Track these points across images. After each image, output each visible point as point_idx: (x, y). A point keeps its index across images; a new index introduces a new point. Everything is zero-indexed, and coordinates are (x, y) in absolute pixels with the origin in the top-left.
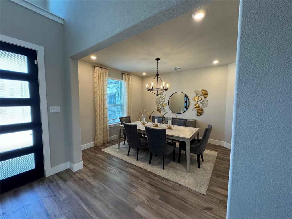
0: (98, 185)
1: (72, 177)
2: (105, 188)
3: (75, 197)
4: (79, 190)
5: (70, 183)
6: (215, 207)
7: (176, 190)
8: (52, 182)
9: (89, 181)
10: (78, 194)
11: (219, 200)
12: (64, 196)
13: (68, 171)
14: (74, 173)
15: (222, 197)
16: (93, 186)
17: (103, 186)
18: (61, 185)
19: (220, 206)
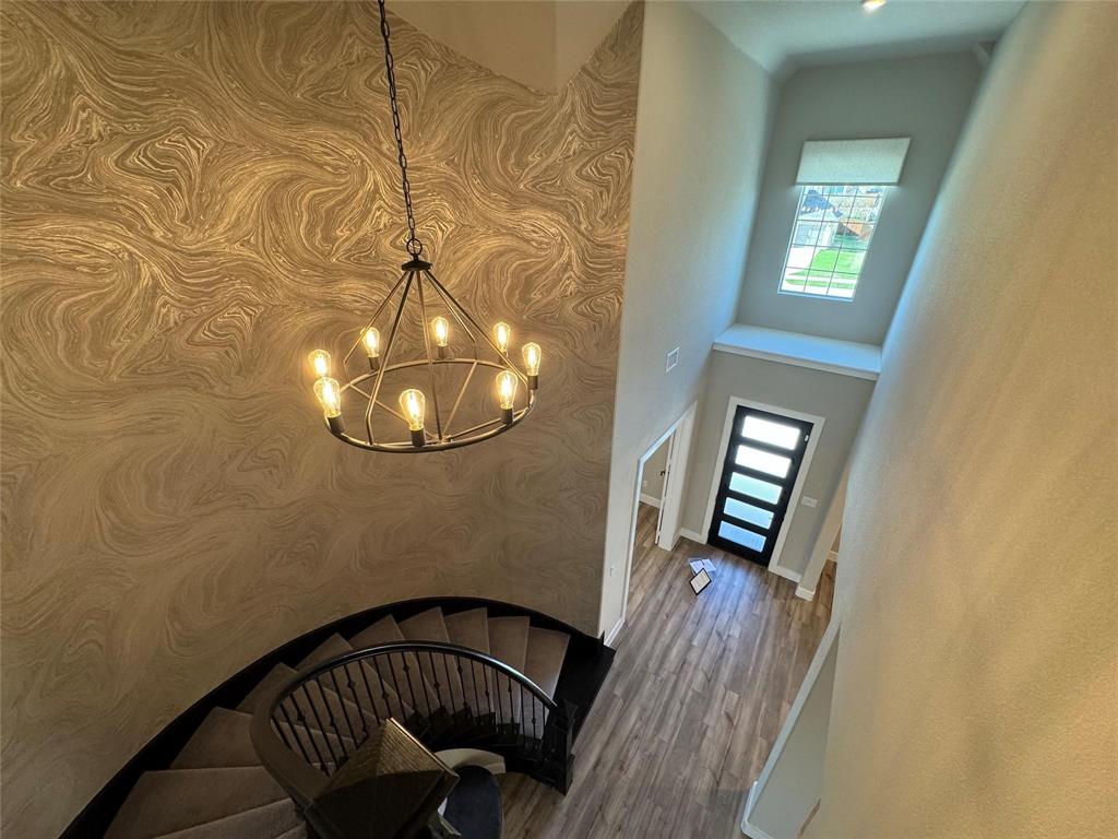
0: (793, 640)
1: (786, 599)
2: (793, 653)
3: (763, 622)
4: (773, 621)
5: (777, 604)
8: (766, 583)
9: (793, 625)
10: (767, 625)
12: (757, 612)
13: (793, 585)
14: (794, 597)
16: (787, 634)
17: (794, 648)
18: (768, 596)
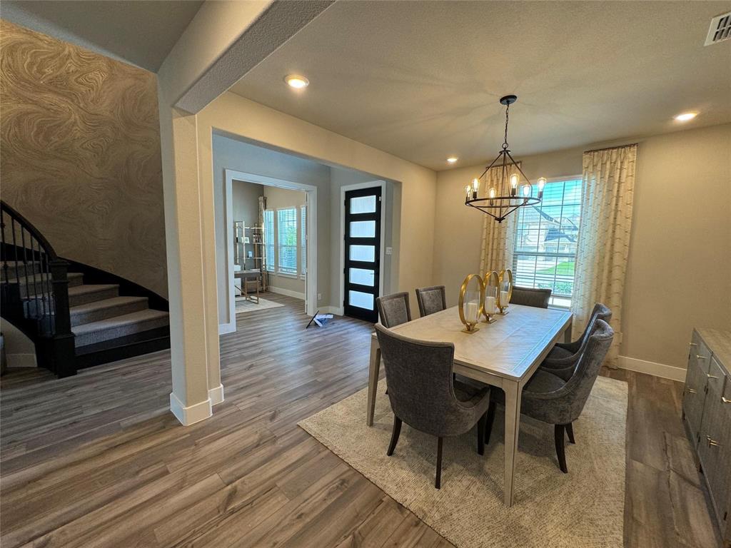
6: (270, 425)
7: (325, 397)
11: (279, 438)
15: (281, 446)
19: (268, 432)
